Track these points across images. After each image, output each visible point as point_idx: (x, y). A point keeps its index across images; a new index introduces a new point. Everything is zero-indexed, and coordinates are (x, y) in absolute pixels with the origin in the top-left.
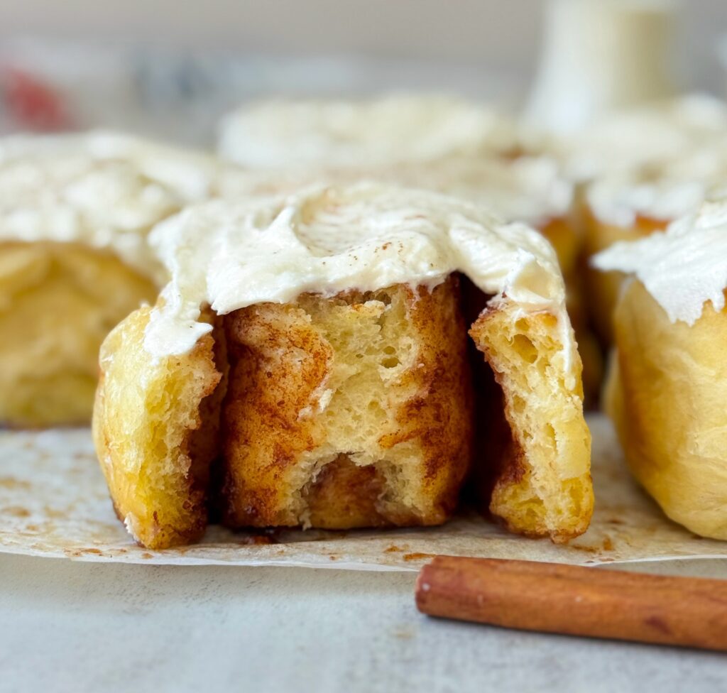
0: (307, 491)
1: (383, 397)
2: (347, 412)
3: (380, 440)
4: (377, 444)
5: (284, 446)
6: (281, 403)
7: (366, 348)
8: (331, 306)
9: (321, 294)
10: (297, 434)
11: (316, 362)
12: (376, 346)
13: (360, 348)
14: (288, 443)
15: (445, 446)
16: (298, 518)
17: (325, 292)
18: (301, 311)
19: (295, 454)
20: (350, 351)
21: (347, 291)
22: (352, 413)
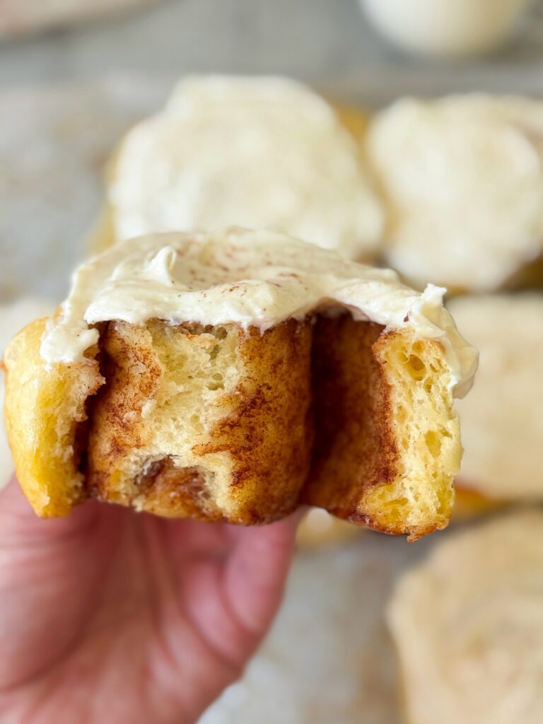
0: (139, 481)
1: (204, 413)
2: (172, 421)
3: (193, 448)
4: (191, 452)
5: (119, 440)
6: (121, 405)
7: (197, 372)
8: (174, 332)
9: (169, 321)
10: (130, 432)
11: (152, 377)
12: (206, 372)
13: (192, 371)
14: (122, 439)
15: (254, 463)
16: (131, 501)
17: (172, 320)
18: (147, 333)
19: (125, 448)
20: (183, 372)
21: (190, 322)
22: (176, 422)
